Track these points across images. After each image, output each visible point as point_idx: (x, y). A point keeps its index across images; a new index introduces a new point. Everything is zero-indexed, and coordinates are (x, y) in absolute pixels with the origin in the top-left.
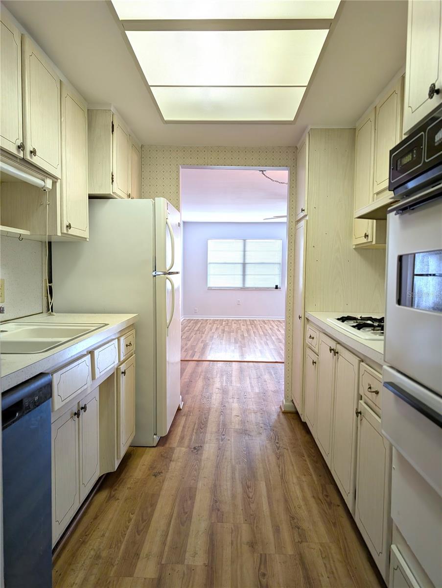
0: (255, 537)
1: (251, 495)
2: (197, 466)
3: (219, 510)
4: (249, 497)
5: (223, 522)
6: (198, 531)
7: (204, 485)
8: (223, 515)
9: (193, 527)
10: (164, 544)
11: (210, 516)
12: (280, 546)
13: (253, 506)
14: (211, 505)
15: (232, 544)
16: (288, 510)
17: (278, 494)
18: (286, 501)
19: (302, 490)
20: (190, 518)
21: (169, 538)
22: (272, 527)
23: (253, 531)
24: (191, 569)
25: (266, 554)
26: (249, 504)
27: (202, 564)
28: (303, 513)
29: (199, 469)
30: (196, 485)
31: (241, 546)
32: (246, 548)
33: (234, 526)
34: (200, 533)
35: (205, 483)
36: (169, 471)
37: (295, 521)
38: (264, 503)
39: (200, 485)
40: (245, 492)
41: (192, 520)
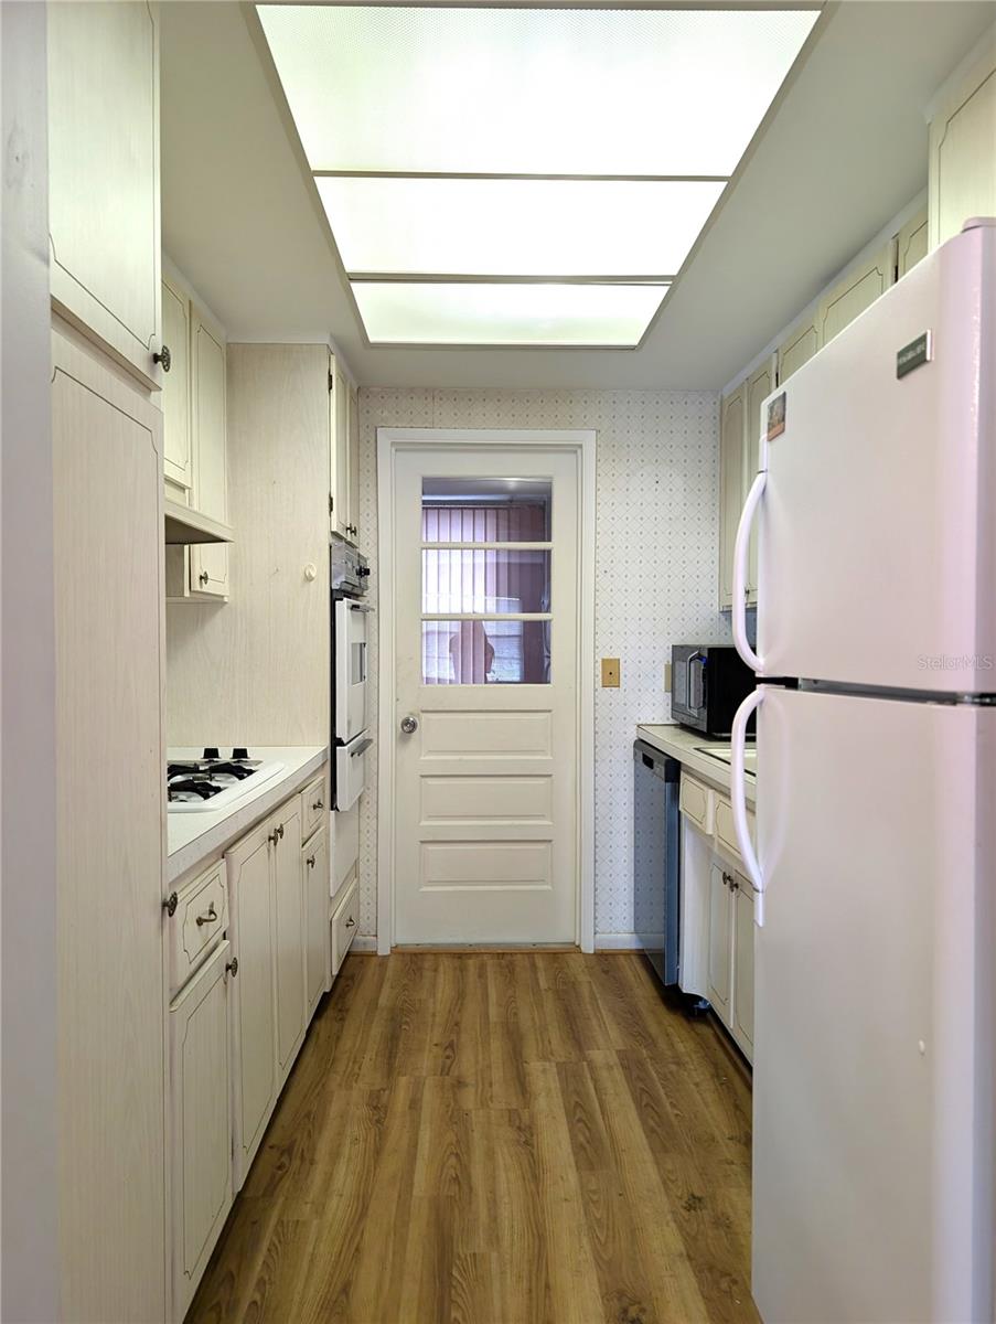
0: (455, 1094)
1: (453, 1160)
2: (603, 1239)
3: (519, 1128)
4: (457, 1155)
5: (509, 1111)
6: (547, 1096)
7: (562, 1178)
8: (510, 1120)
9: (558, 1101)
10: (595, 1081)
11: (532, 1116)
12: (418, 1085)
13: (450, 1137)
14: (535, 1137)
15: (491, 1085)
16: (382, 1135)
17: (391, 1165)
18: (378, 1152)
19: (329, 1178)
20: (569, 1114)
21: (591, 1085)
22: (421, 1108)
23: (456, 1101)
24: (544, 1058)
25: (441, 1074)
26: (458, 1141)
27: (532, 1064)
28: (354, 1130)
29: (590, 1228)
30: (581, 1178)
31: (477, 1081)
32: (470, 1080)
33: (488, 1106)
34: (543, 1094)
35: (561, 1182)
36: (669, 1217)
37: (376, 1117)
38: (427, 1145)
39: (572, 1177)
40: (465, 1168)
41: (563, 1110)
